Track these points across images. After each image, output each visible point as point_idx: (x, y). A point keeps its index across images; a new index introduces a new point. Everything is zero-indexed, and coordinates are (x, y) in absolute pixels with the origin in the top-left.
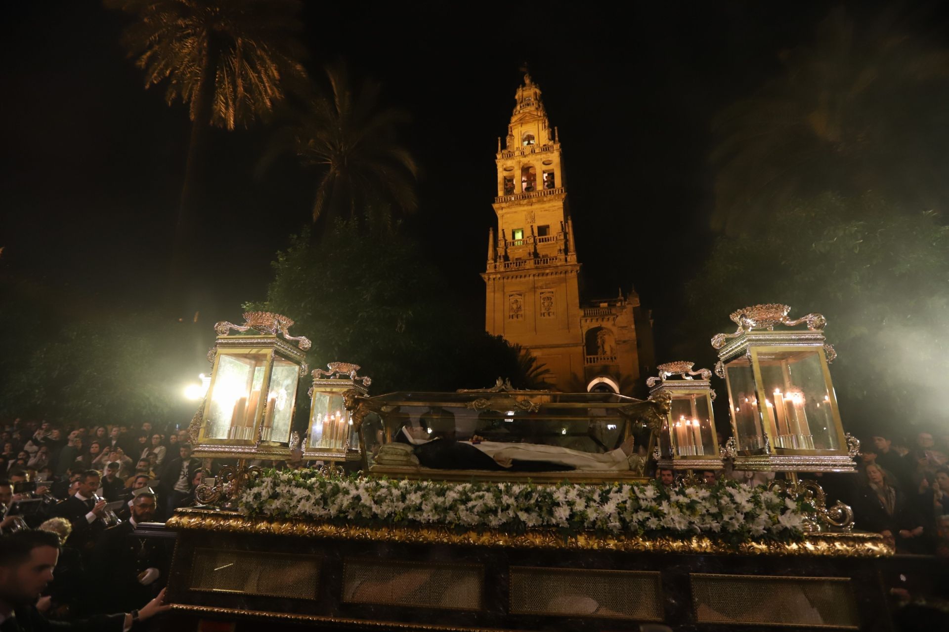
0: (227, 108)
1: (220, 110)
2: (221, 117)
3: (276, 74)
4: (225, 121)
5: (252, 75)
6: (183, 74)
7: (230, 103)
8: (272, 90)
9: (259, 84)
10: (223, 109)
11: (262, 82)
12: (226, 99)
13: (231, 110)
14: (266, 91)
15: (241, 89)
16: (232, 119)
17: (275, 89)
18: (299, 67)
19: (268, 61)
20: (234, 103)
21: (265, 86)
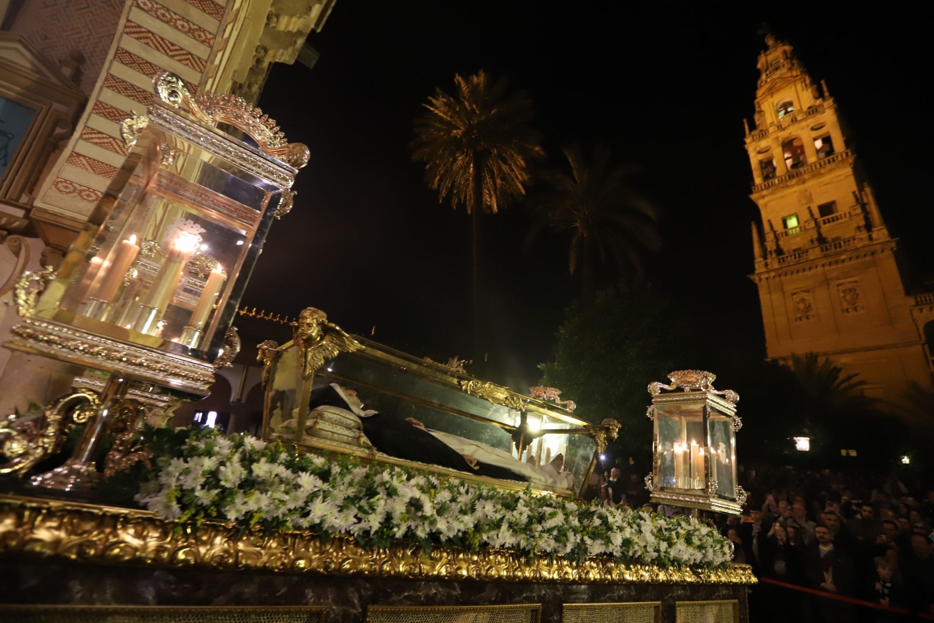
0: (491, 197)
1: (486, 201)
2: (487, 205)
3: (522, 162)
4: (490, 207)
5: (505, 168)
6: (460, 183)
7: (492, 193)
8: (520, 175)
9: (511, 173)
10: (488, 199)
11: (512, 170)
12: (489, 191)
13: (494, 198)
14: (517, 178)
15: (499, 181)
16: (495, 204)
17: (523, 173)
18: (537, 148)
19: (515, 155)
20: (495, 192)
21: (515, 174)
